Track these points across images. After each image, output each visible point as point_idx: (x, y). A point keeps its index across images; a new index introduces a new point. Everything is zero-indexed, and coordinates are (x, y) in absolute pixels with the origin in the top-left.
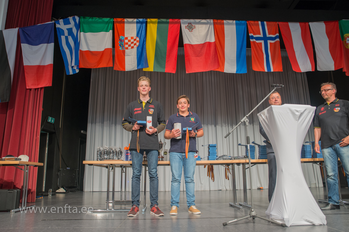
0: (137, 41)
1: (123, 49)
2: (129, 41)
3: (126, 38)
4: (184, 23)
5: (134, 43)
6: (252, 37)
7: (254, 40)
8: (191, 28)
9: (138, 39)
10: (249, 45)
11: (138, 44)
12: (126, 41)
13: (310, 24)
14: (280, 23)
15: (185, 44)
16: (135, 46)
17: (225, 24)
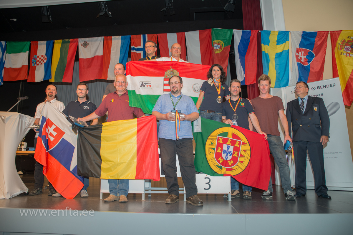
0: (45, 59)
1: (35, 65)
2: (40, 59)
3: (38, 57)
4: (81, 41)
5: (43, 60)
6: (134, 49)
7: (135, 51)
8: (86, 45)
9: (46, 57)
10: (130, 55)
11: (45, 61)
12: (38, 59)
13: (185, 33)
14: (159, 35)
15: (80, 59)
16: (44, 63)
17: (112, 39)
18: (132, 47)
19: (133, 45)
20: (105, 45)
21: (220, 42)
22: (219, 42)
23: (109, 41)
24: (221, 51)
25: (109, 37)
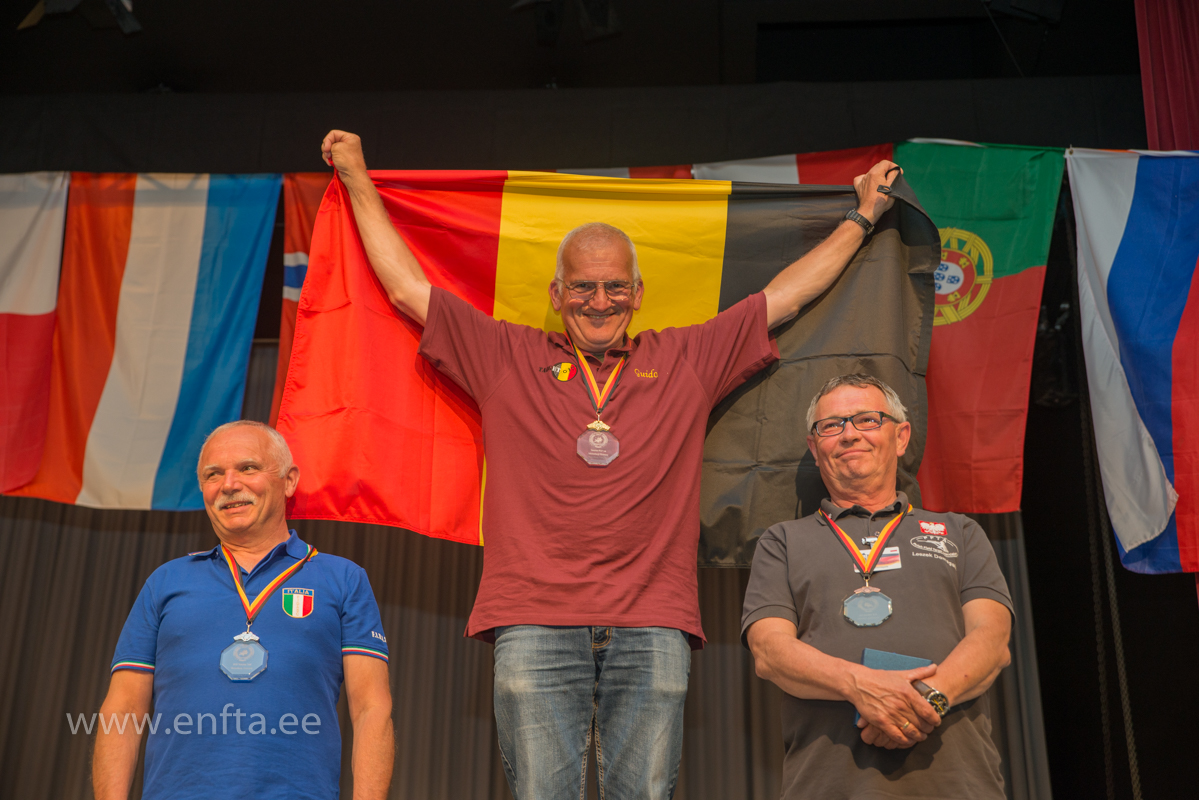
6: (301, 277)
17: (137, 197)
18: (290, 260)
19: (295, 250)
20: (74, 237)
21: (962, 243)
22: (954, 246)
23: (112, 213)
24: (968, 308)
25: (108, 182)
